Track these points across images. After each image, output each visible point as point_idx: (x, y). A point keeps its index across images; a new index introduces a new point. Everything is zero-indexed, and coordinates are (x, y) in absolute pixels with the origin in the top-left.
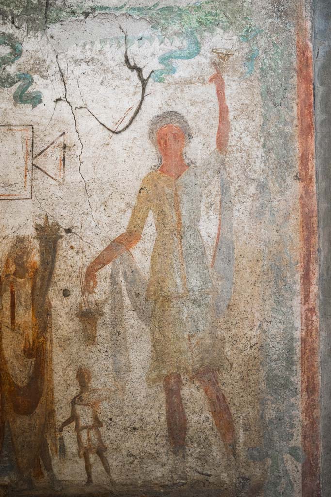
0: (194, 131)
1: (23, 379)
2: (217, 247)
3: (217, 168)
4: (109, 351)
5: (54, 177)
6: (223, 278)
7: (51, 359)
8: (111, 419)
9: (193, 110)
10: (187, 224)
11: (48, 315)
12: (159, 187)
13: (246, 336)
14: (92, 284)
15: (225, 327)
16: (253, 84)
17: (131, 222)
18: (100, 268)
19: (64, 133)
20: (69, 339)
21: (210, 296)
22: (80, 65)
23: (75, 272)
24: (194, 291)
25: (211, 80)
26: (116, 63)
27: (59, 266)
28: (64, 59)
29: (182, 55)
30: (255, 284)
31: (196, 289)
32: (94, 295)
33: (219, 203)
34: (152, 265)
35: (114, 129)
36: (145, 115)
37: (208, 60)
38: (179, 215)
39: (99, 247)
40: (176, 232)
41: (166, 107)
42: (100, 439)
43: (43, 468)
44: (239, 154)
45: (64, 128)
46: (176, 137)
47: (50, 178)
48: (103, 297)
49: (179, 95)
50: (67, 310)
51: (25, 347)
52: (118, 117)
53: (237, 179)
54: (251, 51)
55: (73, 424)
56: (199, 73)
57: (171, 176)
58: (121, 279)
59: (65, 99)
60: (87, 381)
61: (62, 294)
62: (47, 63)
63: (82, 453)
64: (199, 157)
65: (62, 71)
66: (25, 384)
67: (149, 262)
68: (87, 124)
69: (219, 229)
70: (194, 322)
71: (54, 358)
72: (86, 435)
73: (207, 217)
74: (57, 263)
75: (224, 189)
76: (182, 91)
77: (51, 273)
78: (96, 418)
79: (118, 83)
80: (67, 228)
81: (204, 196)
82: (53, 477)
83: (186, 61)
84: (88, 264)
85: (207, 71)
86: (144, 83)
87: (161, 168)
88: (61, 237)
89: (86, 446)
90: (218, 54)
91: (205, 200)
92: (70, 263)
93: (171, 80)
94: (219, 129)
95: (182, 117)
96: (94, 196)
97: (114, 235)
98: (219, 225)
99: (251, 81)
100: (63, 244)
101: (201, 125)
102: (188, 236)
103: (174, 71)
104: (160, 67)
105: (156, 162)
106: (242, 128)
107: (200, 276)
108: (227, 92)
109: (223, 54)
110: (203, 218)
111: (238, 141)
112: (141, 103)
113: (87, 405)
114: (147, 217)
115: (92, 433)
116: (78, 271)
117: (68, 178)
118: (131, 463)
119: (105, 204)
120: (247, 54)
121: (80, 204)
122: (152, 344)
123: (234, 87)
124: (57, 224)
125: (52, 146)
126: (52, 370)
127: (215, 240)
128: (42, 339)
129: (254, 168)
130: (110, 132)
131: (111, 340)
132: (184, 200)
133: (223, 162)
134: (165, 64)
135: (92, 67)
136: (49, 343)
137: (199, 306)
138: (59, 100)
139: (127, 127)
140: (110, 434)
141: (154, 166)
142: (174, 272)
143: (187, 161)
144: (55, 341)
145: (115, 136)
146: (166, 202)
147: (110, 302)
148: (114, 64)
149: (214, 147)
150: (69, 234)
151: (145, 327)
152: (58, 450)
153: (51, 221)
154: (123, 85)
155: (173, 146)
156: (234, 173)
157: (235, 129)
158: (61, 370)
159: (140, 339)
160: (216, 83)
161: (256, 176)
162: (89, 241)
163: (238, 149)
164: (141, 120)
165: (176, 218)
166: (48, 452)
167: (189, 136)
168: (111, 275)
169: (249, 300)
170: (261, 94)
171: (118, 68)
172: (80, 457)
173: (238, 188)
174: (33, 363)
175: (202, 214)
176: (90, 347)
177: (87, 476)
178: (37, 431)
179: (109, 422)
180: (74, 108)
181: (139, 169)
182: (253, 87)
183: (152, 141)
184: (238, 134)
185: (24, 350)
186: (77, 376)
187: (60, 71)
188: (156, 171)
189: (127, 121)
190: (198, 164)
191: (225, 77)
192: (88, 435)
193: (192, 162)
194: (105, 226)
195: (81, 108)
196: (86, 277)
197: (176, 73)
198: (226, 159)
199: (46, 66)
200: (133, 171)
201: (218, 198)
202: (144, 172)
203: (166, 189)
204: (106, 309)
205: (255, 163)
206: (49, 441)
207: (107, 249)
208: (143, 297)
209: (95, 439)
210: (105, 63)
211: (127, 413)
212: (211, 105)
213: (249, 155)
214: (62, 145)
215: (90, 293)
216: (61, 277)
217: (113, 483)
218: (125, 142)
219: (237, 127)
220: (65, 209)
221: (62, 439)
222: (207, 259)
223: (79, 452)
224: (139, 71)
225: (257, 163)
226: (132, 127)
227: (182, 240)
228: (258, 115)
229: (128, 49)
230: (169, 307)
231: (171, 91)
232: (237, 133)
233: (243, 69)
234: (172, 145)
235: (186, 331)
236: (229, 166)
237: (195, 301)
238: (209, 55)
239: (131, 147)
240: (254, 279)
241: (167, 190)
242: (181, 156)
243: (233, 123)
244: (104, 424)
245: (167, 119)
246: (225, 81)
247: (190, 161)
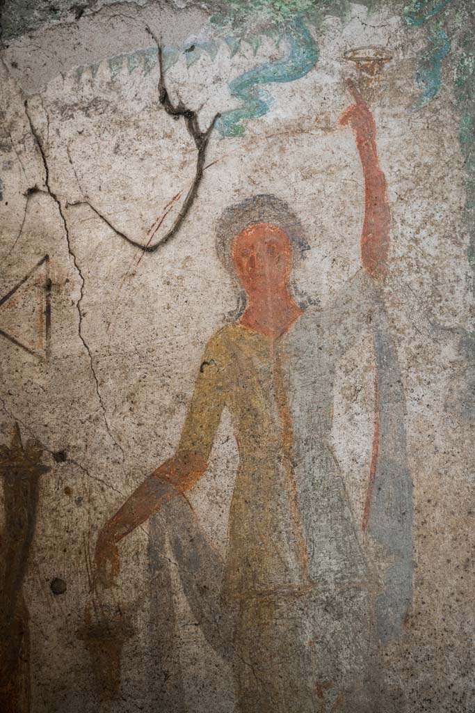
0: (311, 233)
2: (374, 484)
3: (365, 309)
5: (30, 347)
6: (389, 553)
9: (309, 188)
10: (305, 433)
11: (22, 633)
12: (242, 357)
13: (454, 689)
14: (109, 566)
15: (400, 665)
16: (441, 118)
17: (186, 435)
18: (125, 534)
19: (47, 258)
21: (362, 594)
22: (72, 116)
23: (74, 542)
24: (326, 582)
25: (343, 121)
26: (143, 105)
27: (43, 531)
28: (41, 108)
29: (280, 73)
30: (466, 566)
31: (330, 578)
32: (114, 590)
33: (372, 386)
34: (232, 525)
35: (144, 242)
36: (206, 208)
37: (337, 78)
38: (287, 416)
39: (122, 490)
40: (281, 453)
41: (251, 188)
44: (414, 276)
45: (45, 246)
46: (272, 249)
47: (21, 349)
48: (133, 597)
49: (276, 159)
50: (60, 622)
52: (150, 217)
53: (412, 332)
54: (431, 45)
56: (316, 106)
57: (266, 332)
58: (169, 555)
59: (45, 189)
61: (48, 589)
62: (9, 117)
64: (325, 290)
65: (38, 132)
67: (226, 518)
68: (91, 235)
69: (376, 443)
70: (329, 651)
73: (347, 417)
74: (40, 524)
75: (384, 355)
76: (282, 150)
77: (27, 546)
79: (149, 146)
80: (58, 450)
81: (339, 373)
83: (287, 86)
84: (100, 524)
85: (334, 102)
86: (202, 141)
87: (246, 317)
88: (47, 469)
90: (358, 61)
91: (341, 379)
92: (64, 522)
93: (258, 130)
94: (366, 224)
95: (285, 206)
96: (110, 383)
97: (153, 463)
98: (376, 435)
99: (436, 111)
100: (50, 483)
101: (327, 220)
102: (308, 460)
103: (263, 109)
104: (234, 104)
105: (233, 306)
106: (419, 217)
107: (338, 548)
108: (382, 142)
109: (368, 59)
110: (340, 419)
111: (410, 248)
112: (197, 183)
114: (219, 422)
116: (80, 539)
117: (58, 349)
119: (131, 398)
120: (422, 52)
121: (82, 401)
122: (237, 701)
123: (397, 130)
124: (38, 443)
125: (26, 283)
127: (368, 468)
129: (451, 304)
130: (137, 249)
131: (151, 690)
132: (297, 383)
133: (378, 297)
134: (243, 97)
135: (96, 118)
137: (339, 616)
138: (33, 191)
139: (171, 235)
141: (230, 313)
142: (279, 539)
143: (298, 299)
144: (35, 690)
145: (146, 257)
146: (258, 389)
147: (147, 605)
148: (138, 108)
149: (356, 263)
150: (62, 464)
151: (221, 662)
153: (25, 438)
154: (159, 149)
155: (267, 269)
156: (404, 319)
157: (403, 221)
159: (211, 689)
160: (354, 126)
161: (454, 322)
162: (101, 477)
163: (410, 265)
164: (199, 219)
165: (279, 423)
167: (301, 244)
168: (149, 549)
169: (455, 605)
170: (460, 139)
171: (146, 116)
173: (415, 351)
175: (336, 412)
180: (63, 205)
181: (198, 323)
182: (440, 124)
183: (223, 262)
184: (409, 233)
187: (33, 131)
188: (234, 325)
189: (169, 224)
190: (323, 305)
191: (376, 111)
193: (310, 300)
194: (132, 443)
195: (77, 204)
196: (97, 554)
197: (268, 114)
198: (386, 290)
199: (6, 125)
200: (186, 327)
201: (371, 376)
202: (209, 327)
203: (256, 360)
204: (140, 622)
205: (452, 292)
207: (137, 493)
208: (216, 595)
210: (121, 107)
212: (346, 173)
213: (437, 276)
214: (44, 282)
215: (106, 586)
216: (48, 554)
218: (168, 268)
219: (408, 216)
220: (53, 412)
222: (352, 510)
224: (190, 116)
225: (457, 294)
226: (181, 235)
227: (295, 470)
228: (454, 187)
229: (167, 74)
230: (271, 615)
231: (258, 153)
232: (409, 229)
233: (417, 87)
234: (267, 267)
235: (311, 674)
236: (393, 304)
237: (328, 606)
238: (337, 66)
239: (181, 278)
240: (463, 555)
241: (259, 364)
242: (285, 291)
243: (400, 209)
245: (253, 214)
246: (376, 119)
247: (305, 298)
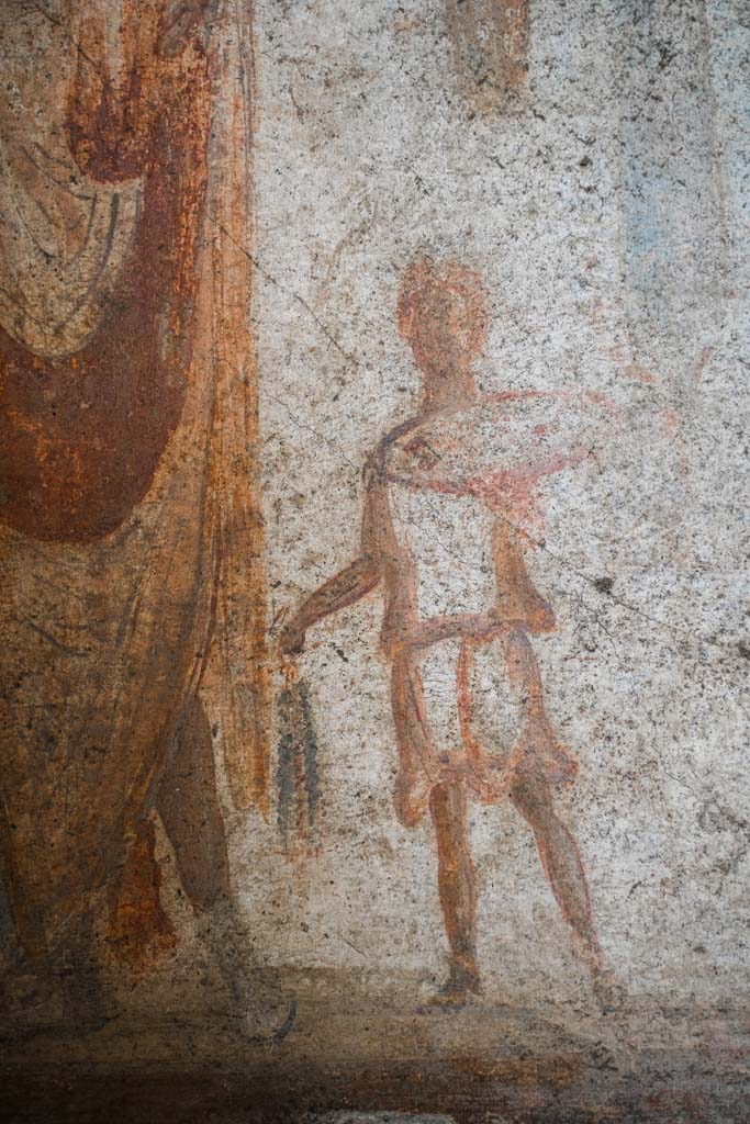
1: (62, 310)
4: (600, 160)
7: (245, 194)
8: (604, 585)
20: (358, 74)
42: (534, 705)
43: (170, 886)
51: (74, 102)
55: (374, 606)
60: (462, 337)
63: (420, 791)
66: (72, 344)
71: (265, 182)
72: (450, 676)
78: (513, 577)
82: (233, 944)
89: (443, 746)
113: (464, 488)
115: (487, 667)
118: (725, 868)
126: (248, 261)
128: (188, 58)
131: (617, 92)
136: (229, 86)
140: (598, 675)
144: (268, 76)
152: (272, 771)
158: (306, 263)
166: (209, 784)
172: (409, 819)
174: (129, 209)
176: (484, 131)
177: (445, 942)
178: (139, 645)
179: (595, 599)
185: (71, 125)
186: (404, 305)
192: (462, 680)
206: (217, 713)
209: (503, 710)
211: (704, 551)
217: (608, 999)
221: (298, 699)
223: (403, 787)
244: (562, 610)
